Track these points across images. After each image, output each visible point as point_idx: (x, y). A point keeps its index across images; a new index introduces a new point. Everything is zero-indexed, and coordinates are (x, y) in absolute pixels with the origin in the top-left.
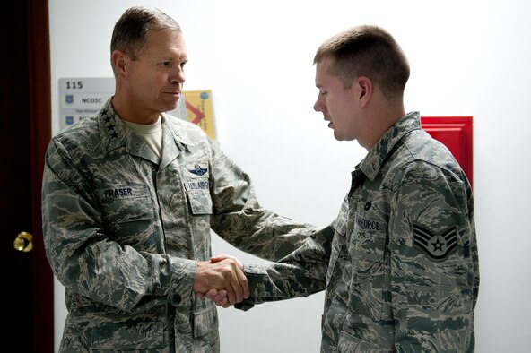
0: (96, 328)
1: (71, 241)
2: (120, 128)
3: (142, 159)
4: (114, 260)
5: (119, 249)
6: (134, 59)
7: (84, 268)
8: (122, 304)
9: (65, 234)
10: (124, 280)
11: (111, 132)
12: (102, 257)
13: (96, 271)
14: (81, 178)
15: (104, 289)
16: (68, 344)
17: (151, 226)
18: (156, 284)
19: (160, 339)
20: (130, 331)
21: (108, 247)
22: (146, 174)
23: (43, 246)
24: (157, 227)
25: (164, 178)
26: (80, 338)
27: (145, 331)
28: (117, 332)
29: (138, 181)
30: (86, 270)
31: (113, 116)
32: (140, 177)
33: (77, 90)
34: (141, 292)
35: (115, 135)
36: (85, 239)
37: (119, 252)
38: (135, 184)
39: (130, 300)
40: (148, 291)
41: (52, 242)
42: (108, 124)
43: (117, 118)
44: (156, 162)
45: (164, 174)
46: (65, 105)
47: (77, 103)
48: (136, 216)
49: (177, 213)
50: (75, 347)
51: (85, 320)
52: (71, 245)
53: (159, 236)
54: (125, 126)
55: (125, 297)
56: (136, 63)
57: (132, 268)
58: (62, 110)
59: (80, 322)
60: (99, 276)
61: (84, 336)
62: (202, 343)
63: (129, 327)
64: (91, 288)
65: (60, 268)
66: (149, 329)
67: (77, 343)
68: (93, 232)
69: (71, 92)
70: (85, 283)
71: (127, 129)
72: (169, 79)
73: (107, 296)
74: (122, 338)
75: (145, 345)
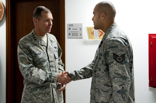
0: (33, 88)
1: (26, 67)
2: (37, 38)
3: (43, 45)
4: (37, 72)
5: (38, 69)
6: (39, 20)
7: (30, 74)
8: (39, 83)
9: (24, 66)
10: (39, 77)
11: (35, 39)
12: (34, 71)
13: (32, 75)
14: (28, 51)
15: (35, 79)
16: (26, 92)
17: (46, 62)
18: (48, 78)
21: (35, 69)
22: (44, 49)
23: (19, 69)
24: (47, 62)
25: (49, 50)
26: (29, 91)
27: (46, 88)
28: (38, 89)
29: (42, 51)
30: (30, 75)
31: (35, 34)
32: (43, 50)
33: (71, 27)
34: (44, 80)
35: (36, 39)
36: (29, 67)
37: (38, 70)
38: (42, 52)
39: (41, 82)
40: (46, 79)
41: (21, 68)
42: (34, 37)
43: (36, 35)
44: (46, 46)
45: (49, 49)
46: (69, 30)
47: (71, 30)
48: (42, 60)
49: (52, 58)
50: (27, 93)
51: (30, 86)
52: (26, 69)
53: (48, 65)
54: (38, 37)
55: (40, 81)
56: (39, 21)
57: (41, 74)
58: (68, 31)
59: (29, 87)
60: (33, 76)
61: (30, 90)
63: (41, 88)
64: (31, 79)
65: (24, 74)
67: (28, 92)
68: (31, 65)
69: (70, 27)
70: (30, 78)
71: (39, 38)
72: (48, 25)
73: (35, 81)
74: (40, 91)
75: (46, 92)
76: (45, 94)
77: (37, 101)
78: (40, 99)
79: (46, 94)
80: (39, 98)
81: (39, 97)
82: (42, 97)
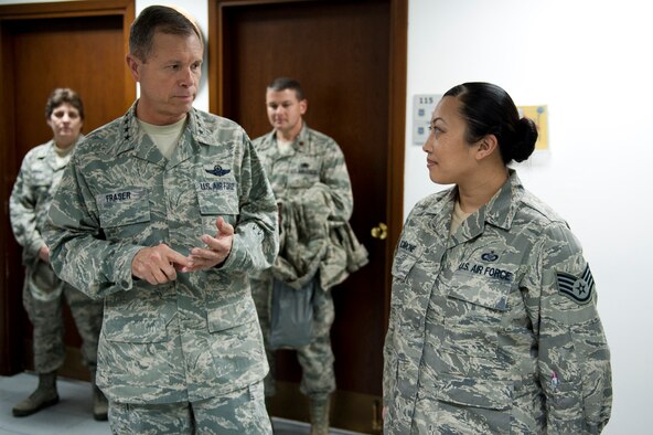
3: (149, 162)
11: (126, 134)
17: (149, 228)
19: (163, 334)
20: (137, 325)
22: (151, 177)
25: (171, 179)
27: (149, 326)
28: (127, 326)
31: (131, 118)
35: (128, 137)
38: (135, 187)
42: (125, 126)
44: (162, 164)
45: (170, 175)
46: (418, 118)
48: (132, 219)
49: (184, 213)
54: (139, 127)
57: (88, 261)
62: (225, 337)
63: (136, 322)
66: (153, 324)
71: (141, 131)
72: (179, 82)
74: (131, 332)
75: (150, 339)
76: (148, 344)
77: (123, 369)
78: (133, 362)
79: (153, 347)
80: (129, 359)
81: (130, 353)
82: (139, 356)
